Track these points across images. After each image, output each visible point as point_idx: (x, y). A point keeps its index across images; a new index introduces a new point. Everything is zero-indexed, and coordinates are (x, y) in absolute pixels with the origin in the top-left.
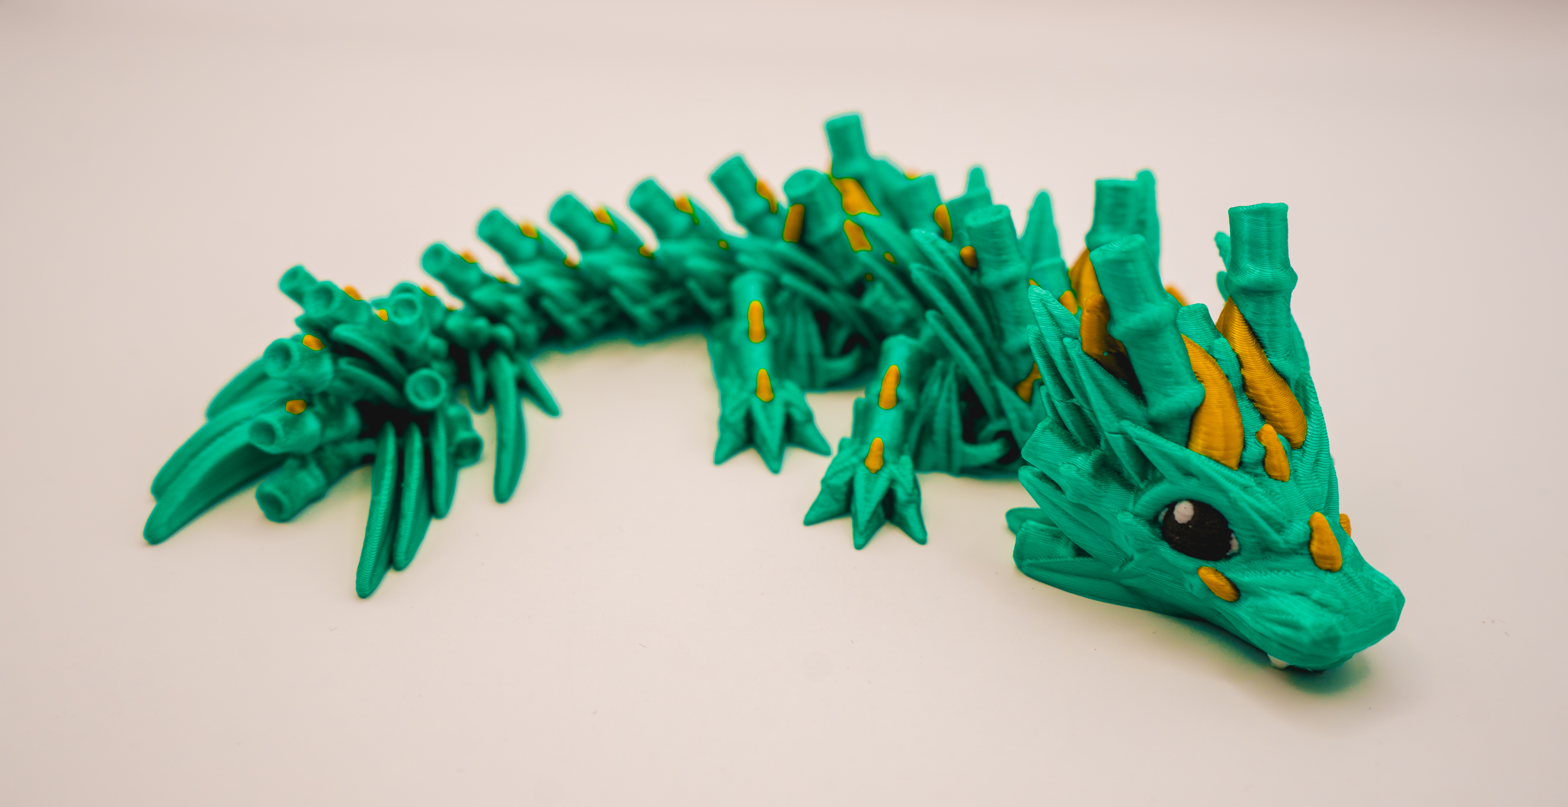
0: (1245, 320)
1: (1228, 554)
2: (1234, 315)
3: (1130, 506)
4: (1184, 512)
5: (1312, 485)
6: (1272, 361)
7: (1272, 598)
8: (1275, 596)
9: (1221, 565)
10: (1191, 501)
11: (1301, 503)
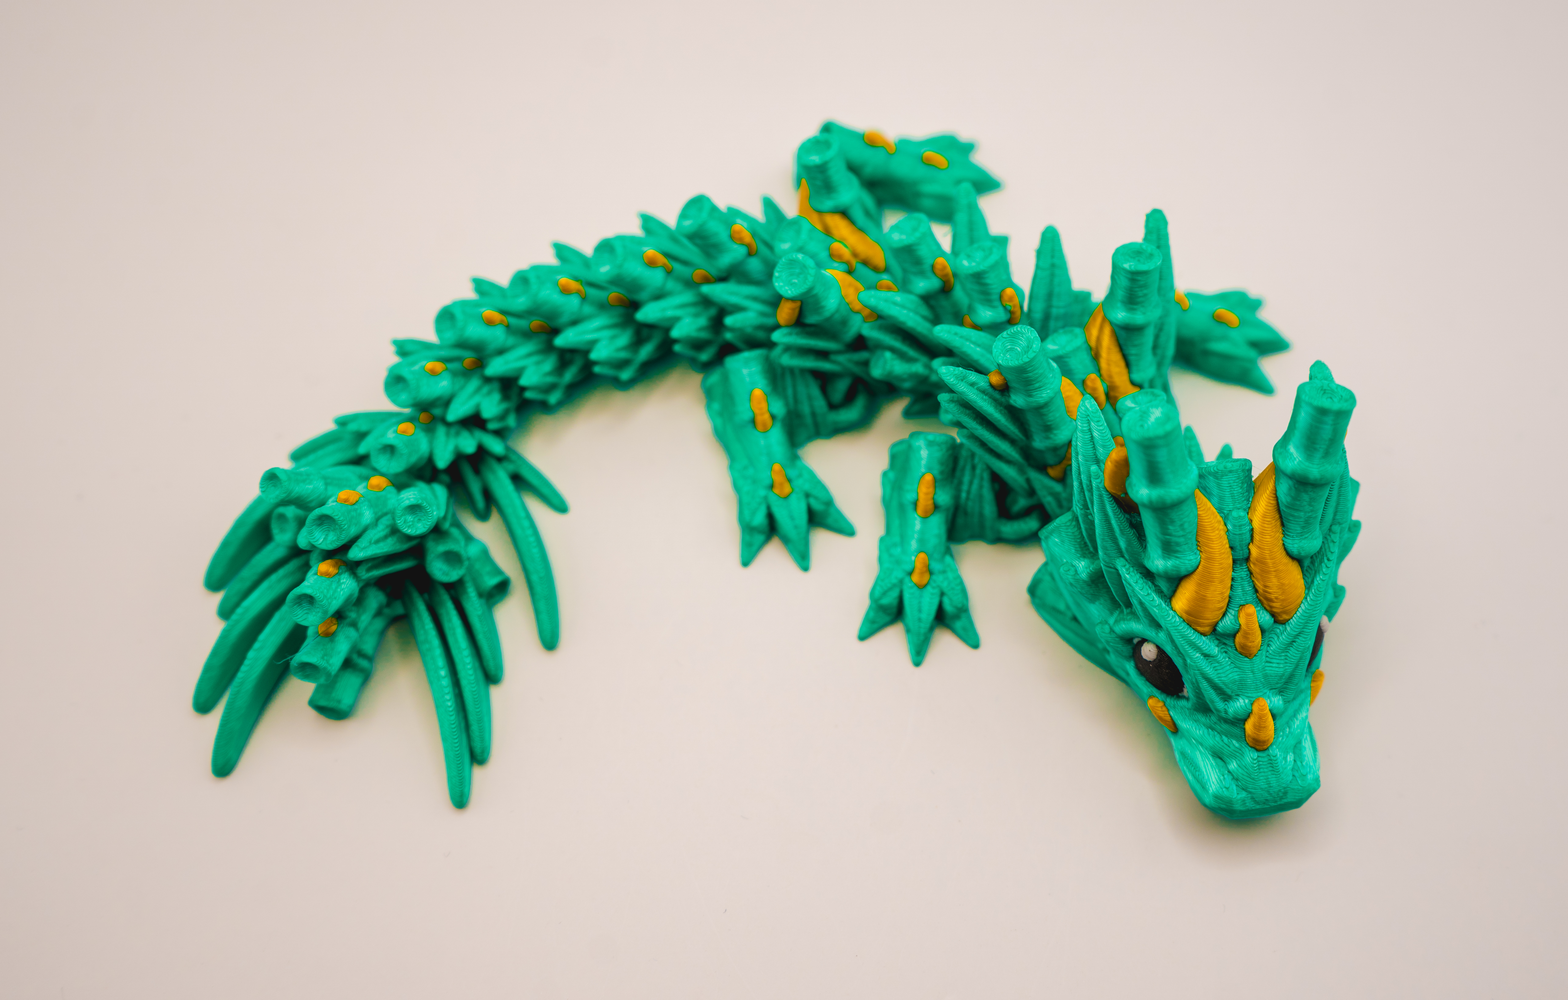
0: (1276, 494)
1: (1180, 694)
2: (1269, 484)
3: (1111, 621)
4: (1148, 652)
5: (1276, 665)
6: (1286, 542)
7: (1198, 753)
8: (1200, 752)
9: (1170, 701)
10: (1158, 647)
11: (1257, 680)
